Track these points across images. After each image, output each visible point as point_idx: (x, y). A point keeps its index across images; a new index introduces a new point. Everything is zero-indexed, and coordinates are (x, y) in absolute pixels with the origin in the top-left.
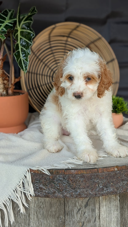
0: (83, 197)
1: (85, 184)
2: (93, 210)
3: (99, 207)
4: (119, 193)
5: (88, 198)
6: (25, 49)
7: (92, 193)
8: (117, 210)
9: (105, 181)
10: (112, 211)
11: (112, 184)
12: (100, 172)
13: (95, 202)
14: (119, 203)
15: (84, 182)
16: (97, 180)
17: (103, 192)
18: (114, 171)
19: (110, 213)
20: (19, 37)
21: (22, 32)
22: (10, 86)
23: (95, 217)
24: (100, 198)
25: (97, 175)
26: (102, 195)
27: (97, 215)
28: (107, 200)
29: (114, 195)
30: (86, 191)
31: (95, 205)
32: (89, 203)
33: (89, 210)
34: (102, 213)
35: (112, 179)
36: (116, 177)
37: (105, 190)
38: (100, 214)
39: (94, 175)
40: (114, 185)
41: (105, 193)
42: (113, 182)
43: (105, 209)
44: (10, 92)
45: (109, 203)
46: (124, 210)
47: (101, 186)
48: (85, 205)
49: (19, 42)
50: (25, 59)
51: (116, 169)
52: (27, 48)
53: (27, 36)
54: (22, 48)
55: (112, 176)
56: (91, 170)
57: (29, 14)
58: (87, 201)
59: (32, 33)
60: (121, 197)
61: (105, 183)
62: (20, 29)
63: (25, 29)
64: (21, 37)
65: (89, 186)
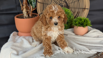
22: (30, 13)
44: (30, 15)
50: (34, 1)
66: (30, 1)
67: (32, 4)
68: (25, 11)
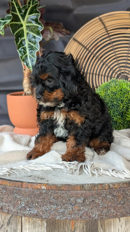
0: (5, 213)
1: (8, 198)
3: (21, 229)
5: (10, 215)
6: (32, 45)
7: (14, 210)
9: (28, 199)
11: (36, 204)
13: (17, 221)
15: (7, 195)
16: (19, 195)
17: (25, 212)
18: (41, 188)
20: (25, 32)
21: (28, 27)
24: (23, 218)
25: (19, 190)
26: (25, 216)
28: (30, 223)
29: (40, 219)
30: (9, 206)
31: (17, 226)
32: (11, 221)
33: (11, 229)
35: (37, 199)
36: (41, 197)
37: (28, 211)
39: (16, 190)
40: (39, 207)
41: (27, 214)
42: (38, 202)
45: (32, 227)
47: (23, 204)
48: (8, 223)
49: (25, 37)
50: (32, 56)
51: (44, 187)
52: (35, 43)
53: (34, 30)
54: (29, 44)
55: (37, 195)
56: (15, 182)
57: (31, 6)
58: (9, 219)
59: (40, 26)
60: (49, 225)
61: (28, 202)
62: (25, 24)
63: (31, 23)
64: (27, 32)
65: (11, 201)
66: (24, 56)
67: (28, 63)
68: (27, 82)
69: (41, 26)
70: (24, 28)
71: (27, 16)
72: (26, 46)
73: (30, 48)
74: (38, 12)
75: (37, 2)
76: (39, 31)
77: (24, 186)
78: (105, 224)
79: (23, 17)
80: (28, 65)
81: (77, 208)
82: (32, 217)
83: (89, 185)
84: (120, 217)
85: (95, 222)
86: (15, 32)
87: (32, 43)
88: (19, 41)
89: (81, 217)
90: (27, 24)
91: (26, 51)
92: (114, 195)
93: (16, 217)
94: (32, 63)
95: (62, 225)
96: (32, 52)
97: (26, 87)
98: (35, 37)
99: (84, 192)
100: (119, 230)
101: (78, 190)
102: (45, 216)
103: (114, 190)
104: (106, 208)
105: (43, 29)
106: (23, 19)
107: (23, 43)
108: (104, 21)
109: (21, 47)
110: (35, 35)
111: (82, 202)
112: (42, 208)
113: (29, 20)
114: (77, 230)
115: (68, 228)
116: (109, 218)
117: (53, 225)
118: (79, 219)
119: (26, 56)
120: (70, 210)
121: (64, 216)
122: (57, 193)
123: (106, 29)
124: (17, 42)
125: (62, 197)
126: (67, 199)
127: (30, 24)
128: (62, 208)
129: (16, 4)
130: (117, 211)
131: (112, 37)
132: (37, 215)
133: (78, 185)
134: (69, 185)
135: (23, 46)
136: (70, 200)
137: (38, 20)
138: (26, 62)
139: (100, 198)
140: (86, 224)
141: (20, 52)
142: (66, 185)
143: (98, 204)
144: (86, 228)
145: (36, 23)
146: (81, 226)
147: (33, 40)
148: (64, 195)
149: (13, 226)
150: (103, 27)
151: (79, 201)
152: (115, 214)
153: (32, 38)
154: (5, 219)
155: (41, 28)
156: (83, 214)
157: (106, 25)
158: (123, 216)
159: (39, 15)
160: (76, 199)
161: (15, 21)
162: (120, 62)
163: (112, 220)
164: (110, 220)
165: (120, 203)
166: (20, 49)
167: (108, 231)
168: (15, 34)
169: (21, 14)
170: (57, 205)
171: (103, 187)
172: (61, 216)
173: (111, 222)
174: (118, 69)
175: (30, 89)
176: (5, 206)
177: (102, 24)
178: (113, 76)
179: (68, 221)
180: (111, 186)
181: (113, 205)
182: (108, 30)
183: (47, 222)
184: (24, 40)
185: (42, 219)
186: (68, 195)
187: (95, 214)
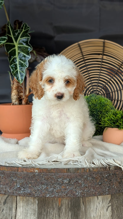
0: (2, 194)
1: (5, 181)
2: (11, 209)
3: (15, 206)
4: (37, 197)
5: (7, 196)
6: (22, 62)
7: (10, 191)
8: (34, 214)
9: (23, 181)
10: (29, 214)
11: (30, 185)
12: (20, 171)
13: (12, 201)
14: (37, 207)
15: (4, 179)
16: (15, 178)
17: (20, 192)
18: (34, 172)
19: (26, 216)
20: (17, 51)
21: (19, 48)
22: (24, 97)
23: (12, 216)
24: (18, 197)
25: (15, 174)
26: (20, 196)
27: (13, 214)
28: (24, 202)
29: (33, 198)
30: (5, 188)
31: (12, 204)
32: (7, 201)
33: (7, 207)
34: (19, 214)
35: (30, 180)
36: (34, 179)
37: (22, 191)
38: (17, 215)
39: (13, 173)
40: (32, 187)
41: (22, 194)
42: (31, 184)
43: (22, 211)
44: (23, 102)
45: (26, 204)
46: (43, 216)
47: (18, 185)
48: (4, 202)
49: (17, 56)
50: (22, 71)
51: (36, 171)
52: (25, 61)
53: (24, 51)
54: (19, 62)
55: (30, 177)
56: (12, 168)
57: (23, 31)
58: (5, 199)
59: (29, 47)
60: (40, 202)
61: (23, 183)
62: (17, 45)
63: (22, 44)
64: (19, 51)
65: (8, 184)
66: (15, 71)
67: (18, 77)
68: (15, 94)
69: (31, 47)
70: (16, 48)
71: (19, 38)
72: (17, 63)
73: (20, 65)
74: (28, 36)
75: (29, 28)
76: (29, 51)
77: (20, 170)
78: (86, 201)
79: (16, 39)
80: (18, 79)
81: (64, 188)
82: (26, 196)
83: (74, 169)
84: (98, 196)
85: (78, 200)
86: (9, 51)
87: (22, 61)
88: (11, 59)
89: (66, 195)
90: (19, 46)
91: (17, 67)
92: (93, 177)
93: (12, 197)
94: (22, 77)
95: (51, 202)
96: (22, 68)
97: (14, 98)
98: (25, 56)
99: (69, 174)
100: (97, 207)
101: (64, 173)
102: (37, 194)
103: (94, 173)
104: (87, 187)
105: (32, 50)
106: (16, 41)
107: (15, 60)
108: (82, 47)
109: (13, 63)
110: (25, 54)
111: (68, 182)
112: (34, 188)
113: (21, 42)
114: (63, 206)
115: (56, 205)
116: (89, 196)
117: (43, 202)
118: (65, 196)
119: (17, 72)
120: (58, 189)
121: (53, 194)
122: (47, 175)
123: (82, 54)
124: (10, 60)
125: (52, 179)
126: (56, 180)
127: (21, 46)
128: (51, 188)
129: (11, 28)
130: (95, 191)
131: (86, 61)
132: (30, 194)
133: (64, 168)
134: (57, 168)
135: (15, 63)
136: (58, 181)
137: (28, 43)
138: (17, 77)
139: (82, 179)
140: (71, 201)
141: (12, 67)
142: (54, 168)
143: (80, 184)
144: (71, 204)
145: (26, 45)
146: (67, 202)
147: (23, 58)
148: (53, 176)
149: (9, 205)
150: (80, 52)
151: (65, 181)
152: (94, 193)
153: (23, 57)
154: (2, 199)
155: (30, 49)
156: (68, 193)
157: (83, 51)
158: (100, 195)
159: (29, 39)
160: (63, 180)
161: (9, 42)
162: (92, 82)
163: (91, 198)
164: (90, 198)
165: (98, 184)
166: (12, 66)
167: (88, 207)
168: (9, 52)
169: (14, 36)
170: (47, 185)
171: (85, 171)
172: (51, 194)
173: (90, 199)
174: (91, 88)
175: (18, 100)
176: (2, 188)
177: (79, 50)
178: (87, 93)
179: (56, 198)
180: (91, 169)
181: (92, 185)
182: (84, 55)
183: (38, 200)
184: (16, 58)
185: (35, 197)
186: (56, 176)
187: (78, 193)
